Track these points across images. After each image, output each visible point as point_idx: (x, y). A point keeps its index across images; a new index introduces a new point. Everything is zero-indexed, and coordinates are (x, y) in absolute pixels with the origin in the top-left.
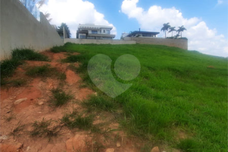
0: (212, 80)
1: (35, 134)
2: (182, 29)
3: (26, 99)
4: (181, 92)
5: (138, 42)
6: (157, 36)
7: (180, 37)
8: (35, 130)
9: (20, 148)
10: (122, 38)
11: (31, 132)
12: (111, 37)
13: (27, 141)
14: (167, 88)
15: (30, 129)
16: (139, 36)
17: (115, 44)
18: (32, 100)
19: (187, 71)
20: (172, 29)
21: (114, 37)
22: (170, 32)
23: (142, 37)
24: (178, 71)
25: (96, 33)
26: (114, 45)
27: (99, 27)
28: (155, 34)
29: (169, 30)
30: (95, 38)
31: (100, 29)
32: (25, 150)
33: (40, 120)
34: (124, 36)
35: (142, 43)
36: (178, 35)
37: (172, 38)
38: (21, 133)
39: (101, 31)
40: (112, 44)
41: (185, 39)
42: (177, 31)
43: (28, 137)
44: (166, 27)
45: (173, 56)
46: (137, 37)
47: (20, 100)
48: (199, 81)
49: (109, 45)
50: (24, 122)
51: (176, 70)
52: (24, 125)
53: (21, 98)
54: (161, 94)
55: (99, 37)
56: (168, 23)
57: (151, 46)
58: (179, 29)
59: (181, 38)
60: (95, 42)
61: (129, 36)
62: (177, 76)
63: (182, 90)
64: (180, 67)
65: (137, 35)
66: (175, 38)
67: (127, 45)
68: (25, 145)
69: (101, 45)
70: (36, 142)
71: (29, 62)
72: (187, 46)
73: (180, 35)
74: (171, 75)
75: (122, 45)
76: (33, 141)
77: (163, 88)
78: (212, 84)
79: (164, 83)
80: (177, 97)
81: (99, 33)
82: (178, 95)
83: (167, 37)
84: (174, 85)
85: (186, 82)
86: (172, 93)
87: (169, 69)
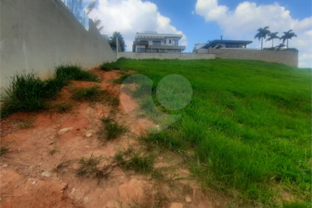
1: (81, 174)
2: (289, 35)
3: (71, 128)
4: (286, 132)
5: (218, 56)
6: (248, 46)
7: (285, 47)
8: (82, 168)
9: (64, 189)
10: (195, 51)
11: (77, 170)
12: (180, 50)
13: (73, 181)
14: (263, 125)
15: (76, 166)
16: (220, 47)
17: (185, 59)
18: (78, 130)
19: (296, 100)
20: (273, 36)
21: (183, 50)
22: (269, 39)
23: (224, 48)
24: (282, 99)
25: (158, 44)
26: (183, 61)
27: (163, 36)
28: (245, 43)
29: (267, 37)
30: (158, 50)
31: (165, 39)
32: (71, 191)
33: (88, 156)
34: (198, 47)
35: (224, 57)
36: (281, 45)
37: (272, 49)
38: (66, 170)
39: (165, 42)
40: (181, 59)
41: (294, 51)
42: (281, 39)
43: (73, 176)
44: (263, 33)
45: (274, 76)
46: (217, 48)
47: (65, 130)
49: (176, 60)
50: (69, 158)
51: (278, 97)
52: (69, 161)
53: (66, 127)
54: (252, 132)
55: (163, 50)
56: (267, 27)
57: (239, 62)
58: (284, 34)
59: (288, 49)
60: (157, 56)
61: (206, 47)
62: (279, 107)
63: (288, 128)
64: (284, 94)
65: (217, 46)
66: (278, 50)
67: (202, 61)
68: (70, 186)
69: (165, 60)
70: (83, 184)
71: (75, 82)
72: (296, 61)
73: (285, 44)
74: (270, 105)
75: (195, 60)
76: (79, 182)
77: (256, 124)
79: (259, 117)
80: (280, 138)
81: (162, 44)
82: (280, 136)
83: (265, 49)
84: (274, 120)
85: (295, 116)
86: (271, 132)
87: (267, 95)
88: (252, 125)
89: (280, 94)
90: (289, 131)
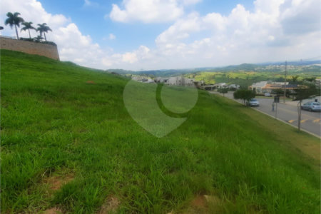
0: (93, 97)
2: (43, 28)
4: (54, 123)
7: (44, 40)
14: (30, 123)
19: (61, 91)
20: (28, 26)
22: (24, 29)
24: (47, 92)
29: (21, 25)
36: (39, 38)
37: (30, 40)
41: (53, 45)
42: (37, 30)
44: (14, 20)
45: (38, 69)
48: (79, 101)
51: (43, 90)
54: (17, 135)
56: (17, 14)
58: (39, 26)
59: (47, 42)
62: (46, 100)
63: (56, 118)
64: (49, 86)
66: (37, 41)
72: (57, 54)
73: (43, 36)
74: (36, 100)
77: (21, 125)
78: (93, 103)
79: (24, 115)
80: (49, 131)
82: (49, 129)
83: (22, 39)
84: (42, 114)
85: (61, 106)
86: (40, 128)
87: (31, 90)
88: (16, 127)
89: (44, 88)
90: (57, 121)
